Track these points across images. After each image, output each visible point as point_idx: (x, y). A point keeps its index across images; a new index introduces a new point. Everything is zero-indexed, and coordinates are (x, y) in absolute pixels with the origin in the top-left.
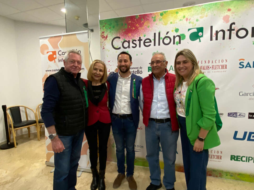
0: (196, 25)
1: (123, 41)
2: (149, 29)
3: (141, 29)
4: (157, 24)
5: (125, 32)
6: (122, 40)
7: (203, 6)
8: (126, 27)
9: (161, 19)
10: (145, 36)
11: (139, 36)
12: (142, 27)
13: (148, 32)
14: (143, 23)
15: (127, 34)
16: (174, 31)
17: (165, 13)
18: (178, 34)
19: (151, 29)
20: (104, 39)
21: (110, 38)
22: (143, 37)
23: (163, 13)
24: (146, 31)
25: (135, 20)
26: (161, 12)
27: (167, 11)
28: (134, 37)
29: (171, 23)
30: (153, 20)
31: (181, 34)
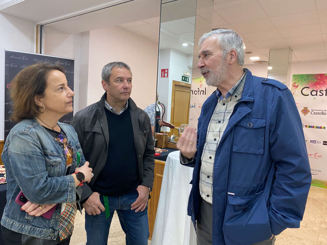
1: (312, 90)
5: (314, 84)
6: (310, 90)
8: (315, 81)
15: (316, 85)
20: (295, 87)
21: (300, 88)
25: (324, 76)
28: (321, 88)
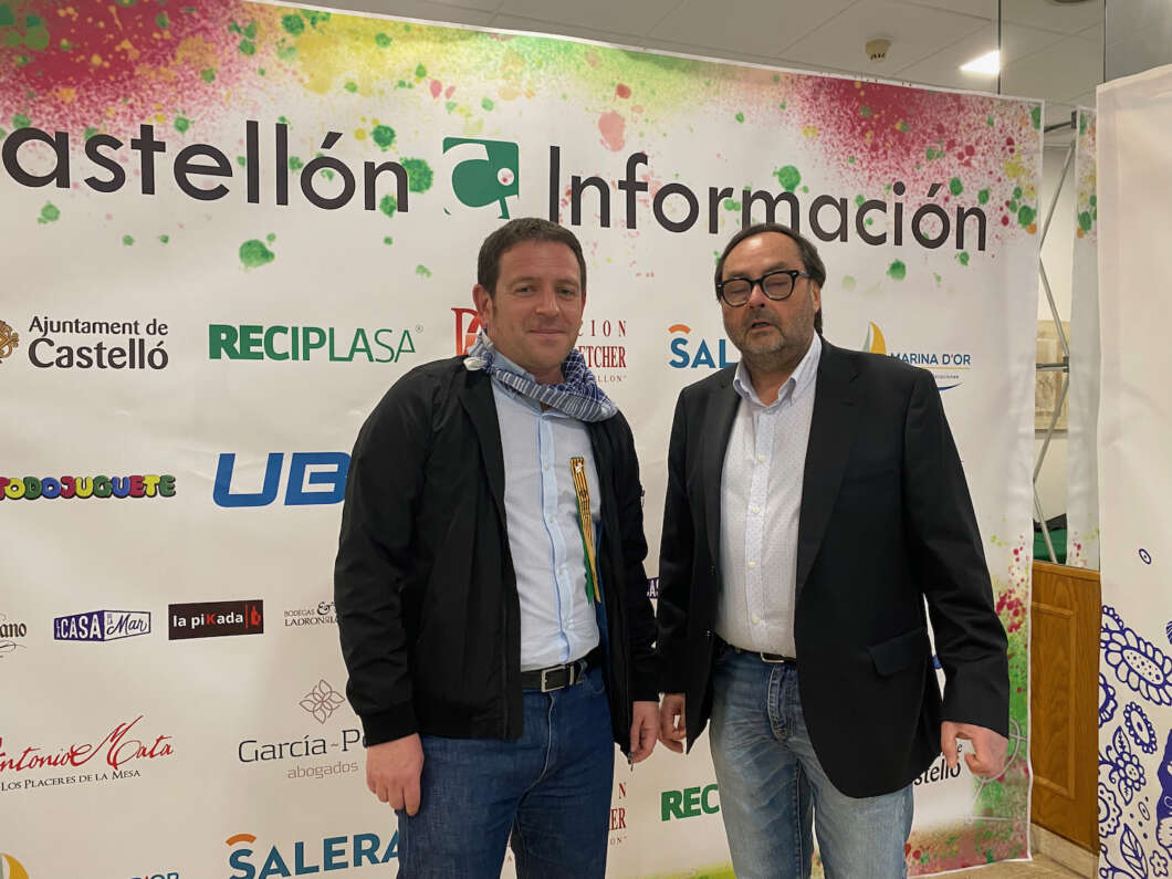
0: (480, 124)
1: (10, 130)
2: (213, 93)
3: (153, 74)
4: (262, 72)
5: (27, 69)
7: (513, 42)
9: (291, 49)
10: (182, 126)
11: (142, 117)
12: (162, 69)
13: (205, 103)
14: (172, 45)
15: (45, 85)
16: (371, 139)
17: (313, 23)
18: (393, 155)
19: (223, 91)
22: (172, 130)
23: (302, 17)
24: (189, 97)
25: (113, 9)
26: (291, 13)
27: (328, 14)
28: (97, 117)
29: (352, 87)
30: (237, 42)
31: (409, 159)
